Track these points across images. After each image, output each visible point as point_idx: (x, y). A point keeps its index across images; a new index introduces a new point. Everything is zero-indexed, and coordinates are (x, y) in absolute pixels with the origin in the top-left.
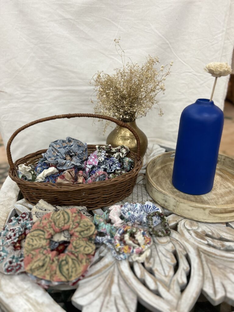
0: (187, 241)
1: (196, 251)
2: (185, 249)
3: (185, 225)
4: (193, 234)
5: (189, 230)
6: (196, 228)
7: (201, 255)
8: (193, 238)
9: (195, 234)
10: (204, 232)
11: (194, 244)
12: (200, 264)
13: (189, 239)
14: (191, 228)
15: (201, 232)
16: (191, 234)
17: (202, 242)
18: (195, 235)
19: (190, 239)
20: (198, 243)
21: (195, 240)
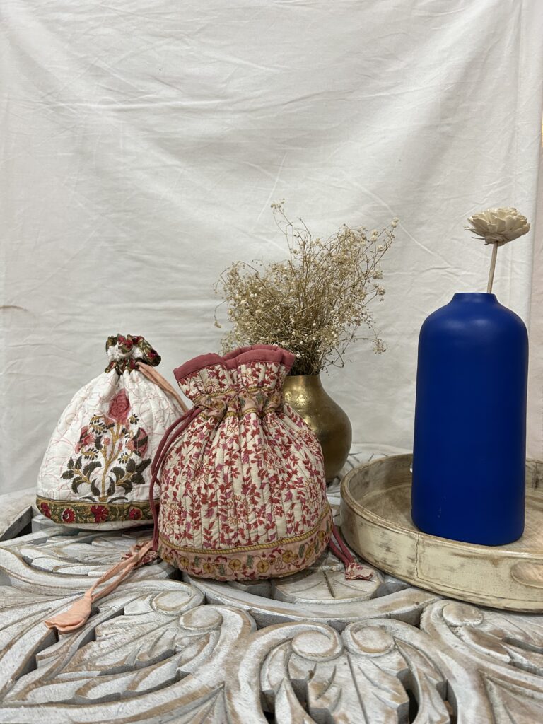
0: (447, 650)
1: (475, 678)
2: (438, 670)
3: (444, 615)
4: (467, 637)
5: (456, 626)
6: (477, 623)
7: (491, 689)
8: (467, 645)
9: (472, 636)
10: (499, 633)
11: (467, 658)
12: (484, 709)
13: (453, 647)
14: (462, 621)
15: (490, 632)
16: (459, 637)
17: (493, 657)
18: (473, 640)
19: (457, 646)
20: (481, 657)
21: (472, 650)
